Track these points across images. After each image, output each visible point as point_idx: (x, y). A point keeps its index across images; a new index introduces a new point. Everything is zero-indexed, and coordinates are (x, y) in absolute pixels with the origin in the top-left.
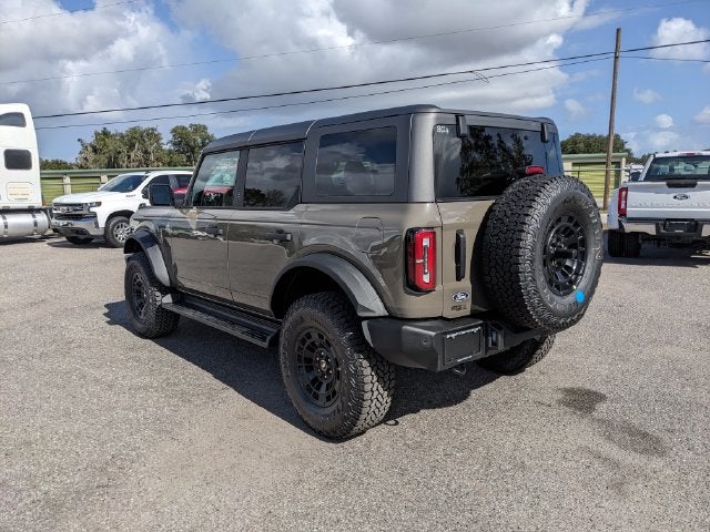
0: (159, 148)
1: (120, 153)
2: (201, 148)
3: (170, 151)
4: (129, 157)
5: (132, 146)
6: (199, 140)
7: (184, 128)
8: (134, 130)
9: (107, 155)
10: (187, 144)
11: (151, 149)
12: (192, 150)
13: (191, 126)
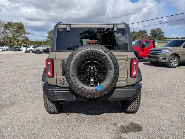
0: (147, 35)
1: (136, 37)
2: (158, 35)
3: (149, 36)
4: (138, 38)
5: (139, 35)
6: (158, 33)
7: (154, 30)
8: (140, 31)
9: (133, 38)
10: (155, 34)
11: (144, 36)
12: (156, 36)
13: (156, 29)
